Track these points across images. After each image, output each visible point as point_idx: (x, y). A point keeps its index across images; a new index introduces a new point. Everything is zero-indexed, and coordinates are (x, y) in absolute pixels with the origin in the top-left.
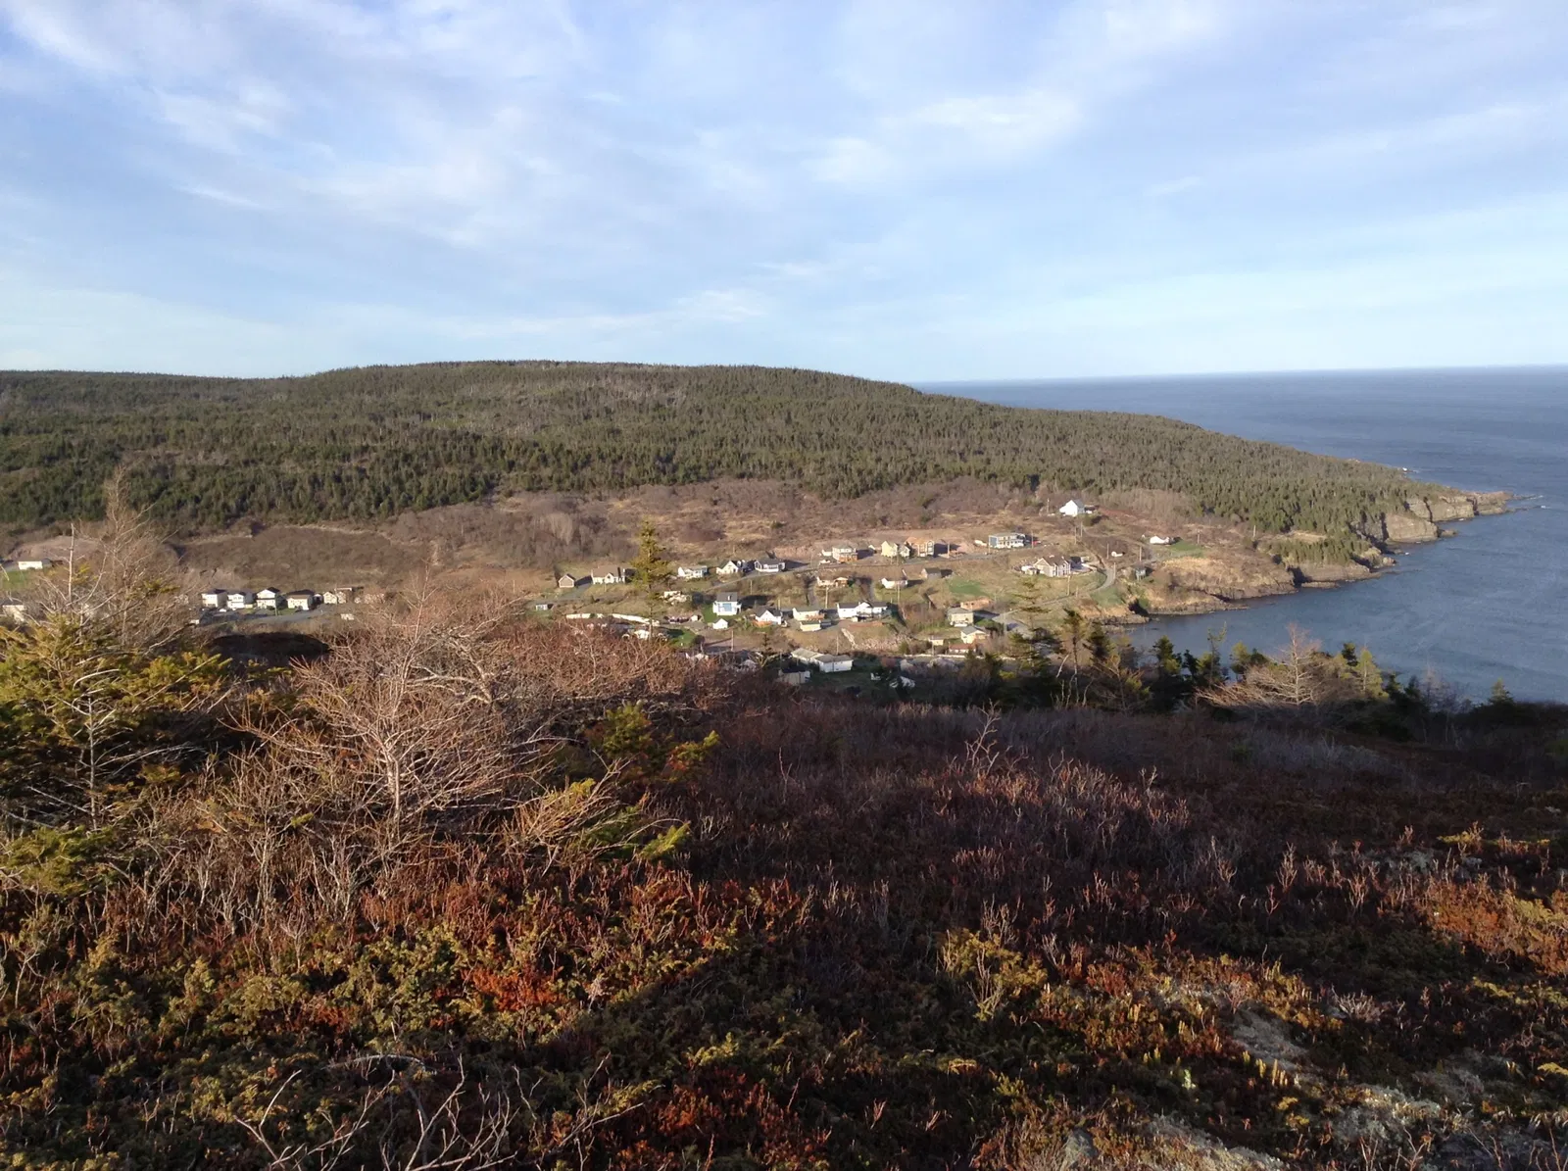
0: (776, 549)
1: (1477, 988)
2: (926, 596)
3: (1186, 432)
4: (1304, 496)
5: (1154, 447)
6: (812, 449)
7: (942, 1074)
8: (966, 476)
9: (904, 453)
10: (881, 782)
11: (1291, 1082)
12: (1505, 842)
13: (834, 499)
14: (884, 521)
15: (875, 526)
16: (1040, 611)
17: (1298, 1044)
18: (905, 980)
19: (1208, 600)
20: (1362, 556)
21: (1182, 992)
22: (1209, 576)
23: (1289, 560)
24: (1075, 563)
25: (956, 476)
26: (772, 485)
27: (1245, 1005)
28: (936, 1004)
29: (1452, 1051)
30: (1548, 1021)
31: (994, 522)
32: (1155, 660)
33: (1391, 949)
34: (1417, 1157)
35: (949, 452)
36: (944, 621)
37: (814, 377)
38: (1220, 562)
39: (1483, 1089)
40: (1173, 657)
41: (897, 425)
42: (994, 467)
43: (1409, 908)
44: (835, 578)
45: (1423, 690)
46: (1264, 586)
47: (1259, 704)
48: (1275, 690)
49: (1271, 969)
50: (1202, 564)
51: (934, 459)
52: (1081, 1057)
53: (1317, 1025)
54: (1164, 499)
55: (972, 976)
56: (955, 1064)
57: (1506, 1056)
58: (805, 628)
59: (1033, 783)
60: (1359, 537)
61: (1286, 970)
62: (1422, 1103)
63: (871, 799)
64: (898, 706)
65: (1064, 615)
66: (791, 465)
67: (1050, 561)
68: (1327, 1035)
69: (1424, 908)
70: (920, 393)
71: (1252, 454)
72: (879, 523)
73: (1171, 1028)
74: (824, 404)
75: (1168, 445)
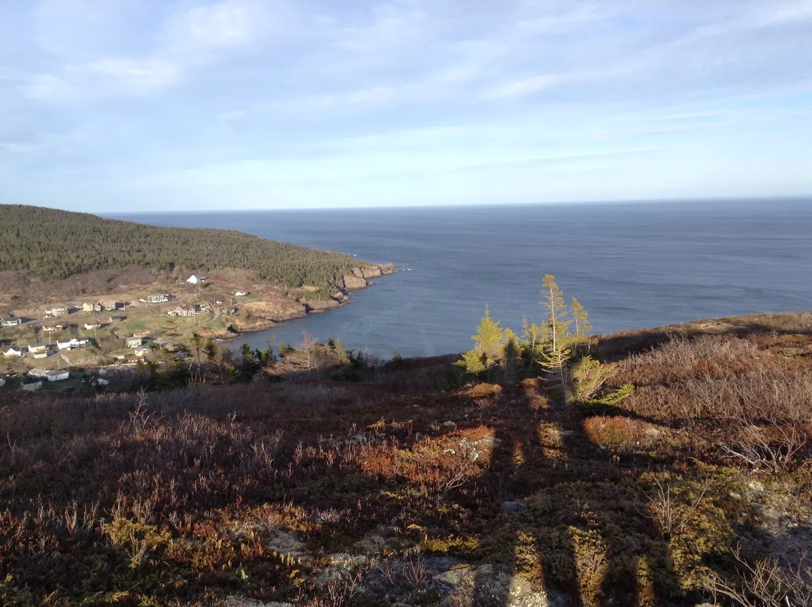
0: (14, 312)
1: (383, 495)
2: (112, 332)
3: (249, 238)
4: (308, 269)
5: (235, 246)
6: (35, 251)
7: (109, 603)
8: (132, 265)
9: (94, 252)
10: (78, 442)
11: (297, 562)
12: (394, 424)
13: (51, 280)
14: (84, 291)
15: (78, 294)
16: (178, 335)
17: (302, 542)
18: (87, 555)
19: (266, 322)
20: (335, 296)
21: (244, 528)
22: (267, 310)
23: (303, 300)
24: (197, 308)
25: (126, 264)
26: (10, 273)
27: (276, 527)
28: (106, 564)
29: (371, 528)
30: (411, 505)
31: (150, 289)
32: (241, 355)
33: (345, 484)
34: (354, 585)
35: (121, 251)
36: (124, 344)
37: (33, 210)
38: (271, 303)
39: (384, 543)
40: (250, 353)
41: (87, 236)
42: (148, 259)
43: (353, 462)
44: (55, 326)
45: (364, 357)
46: (292, 313)
47: (292, 371)
48: (299, 364)
49: (288, 505)
50: (262, 305)
51: (112, 255)
52: (190, 574)
53: (310, 529)
54: (240, 272)
55: (128, 544)
56: (116, 596)
57: (394, 526)
58: (36, 356)
59: (169, 430)
60: (333, 287)
61: (295, 505)
62: (357, 557)
63: (70, 454)
64: (95, 396)
65: (192, 336)
66: (21, 261)
67: (184, 308)
68: (315, 534)
69: (360, 461)
70: (101, 219)
71: (282, 249)
72: (81, 292)
73: (237, 548)
74: (41, 225)
75: (241, 245)
